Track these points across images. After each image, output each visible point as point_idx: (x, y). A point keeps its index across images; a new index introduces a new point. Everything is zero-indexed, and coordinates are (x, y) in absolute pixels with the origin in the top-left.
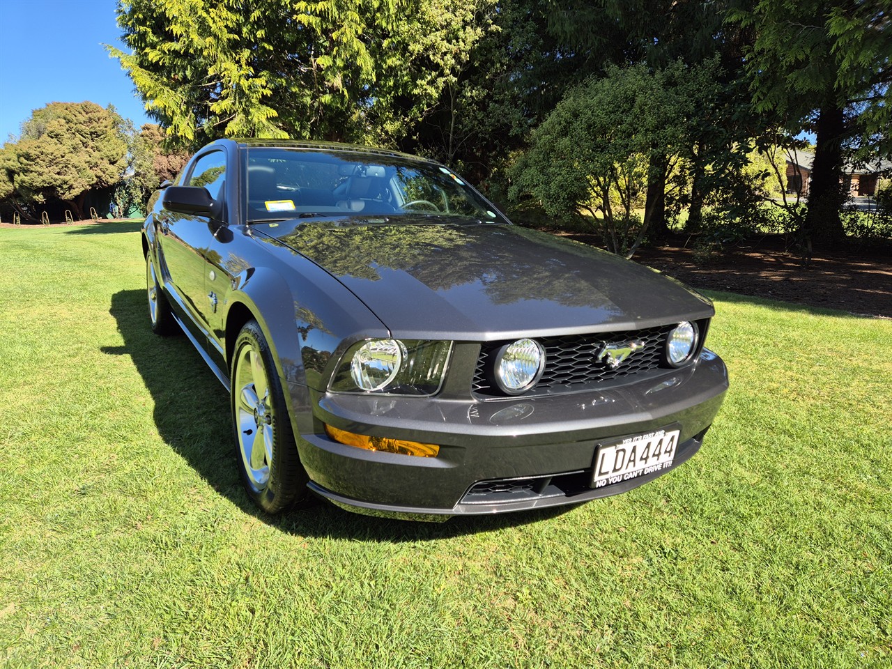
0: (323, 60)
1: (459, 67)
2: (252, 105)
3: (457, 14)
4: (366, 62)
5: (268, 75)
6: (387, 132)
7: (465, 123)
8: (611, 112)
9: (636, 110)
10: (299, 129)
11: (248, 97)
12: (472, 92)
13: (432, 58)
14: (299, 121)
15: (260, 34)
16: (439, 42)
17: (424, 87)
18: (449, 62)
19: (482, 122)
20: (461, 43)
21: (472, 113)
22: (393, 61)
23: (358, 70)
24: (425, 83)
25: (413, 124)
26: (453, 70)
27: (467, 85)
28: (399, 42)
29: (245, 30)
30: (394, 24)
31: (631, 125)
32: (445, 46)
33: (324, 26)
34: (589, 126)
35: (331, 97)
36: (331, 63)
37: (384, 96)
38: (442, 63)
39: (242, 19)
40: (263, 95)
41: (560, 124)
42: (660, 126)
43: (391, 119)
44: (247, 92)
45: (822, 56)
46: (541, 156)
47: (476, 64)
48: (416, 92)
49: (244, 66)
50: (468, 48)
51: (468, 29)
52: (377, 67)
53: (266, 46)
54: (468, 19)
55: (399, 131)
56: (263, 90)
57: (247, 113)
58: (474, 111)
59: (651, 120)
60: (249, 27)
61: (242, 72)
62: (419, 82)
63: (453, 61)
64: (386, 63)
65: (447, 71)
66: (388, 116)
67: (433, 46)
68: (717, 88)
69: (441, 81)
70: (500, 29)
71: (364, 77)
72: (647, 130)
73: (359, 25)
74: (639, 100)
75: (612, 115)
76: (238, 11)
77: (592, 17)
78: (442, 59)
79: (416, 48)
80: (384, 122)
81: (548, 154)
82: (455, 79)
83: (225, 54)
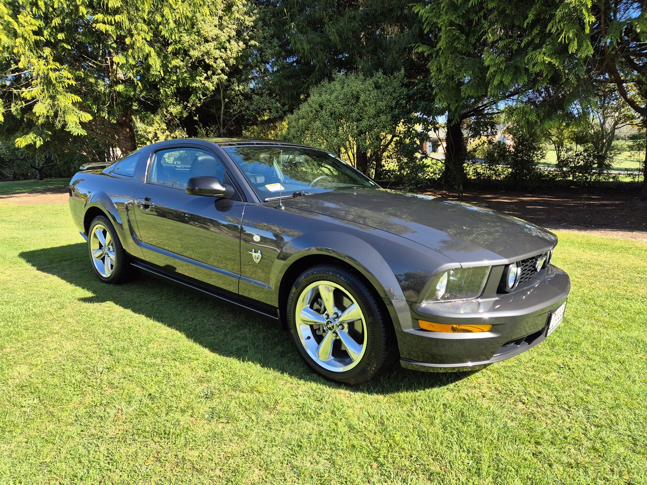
0: (118, 59)
1: (227, 68)
2: (57, 92)
3: (225, 31)
4: (155, 62)
5: (67, 69)
6: (171, 114)
7: (235, 108)
8: (344, 105)
9: (360, 104)
10: (96, 111)
11: (54, 85)
12: (239, 87)
13: (207, 61)
14: (95, 105)
15: (61, 36)
16: (212, 50)
17: (203, 82)
18: (221, 65)
19: (247, 108)
20: (228, 52)
21: (239, 102)
22: (177, 62)
23: (149, 67)
24: (203, 79)
25: (194, 108)
26: (223, 70)
27: (235, 82)
28: (180, 48)
29: (45, 33)
30: (176, 35)
31: (358, 113)
32: (217, 53)
33: (118, 33)
34: (332, 114)
35: (123, 87)
36: (125, 61)
37: (169, 87)
38: (215, 65)
39: (42, 23)
40: (68, 84)
41: (312, 112)
42: (377, 115)
43: (173, 104)
44: (54, 82)
45: (478, 76)
46: (299, 133)
47: (241, 67)
48: (194, 85)
49: (51, 62)
50: (234, 55)
51: (233, 42)
52: (164, 66)
53: (65, 45)
54: (232, 35)
55: (181, 113)
56: (68, 81)
57: (53, 98)
58: (241, 100)
59: (372, 111)
60: (49, 30)
61: (49, 67)
62: (198, 78)
63: (224, 65)
64: (171, 63)
65: (220, 71)
66: (171, 102)
67: (208, 53)
68: (405, 90)
69: (215, 78)
70: (257, 44)
71: (153, 73)
72: (369, 117)
73: (148, 33)
74: (362, 98)
75: (345, 107)
76: (40, 17)
77: (319, 39)
78: (215, 63)
79: (195, 54)
80: (168, 106)
81: (304, 132)
82: (226, 77)
83: (32, 51)
